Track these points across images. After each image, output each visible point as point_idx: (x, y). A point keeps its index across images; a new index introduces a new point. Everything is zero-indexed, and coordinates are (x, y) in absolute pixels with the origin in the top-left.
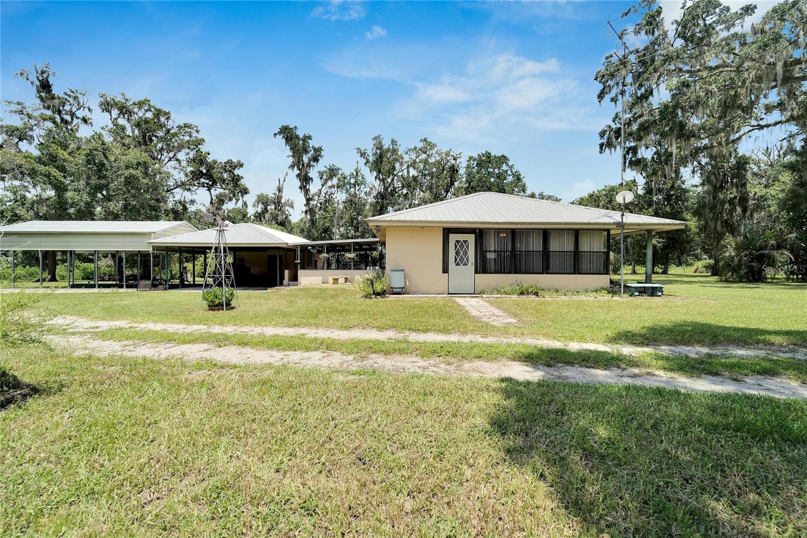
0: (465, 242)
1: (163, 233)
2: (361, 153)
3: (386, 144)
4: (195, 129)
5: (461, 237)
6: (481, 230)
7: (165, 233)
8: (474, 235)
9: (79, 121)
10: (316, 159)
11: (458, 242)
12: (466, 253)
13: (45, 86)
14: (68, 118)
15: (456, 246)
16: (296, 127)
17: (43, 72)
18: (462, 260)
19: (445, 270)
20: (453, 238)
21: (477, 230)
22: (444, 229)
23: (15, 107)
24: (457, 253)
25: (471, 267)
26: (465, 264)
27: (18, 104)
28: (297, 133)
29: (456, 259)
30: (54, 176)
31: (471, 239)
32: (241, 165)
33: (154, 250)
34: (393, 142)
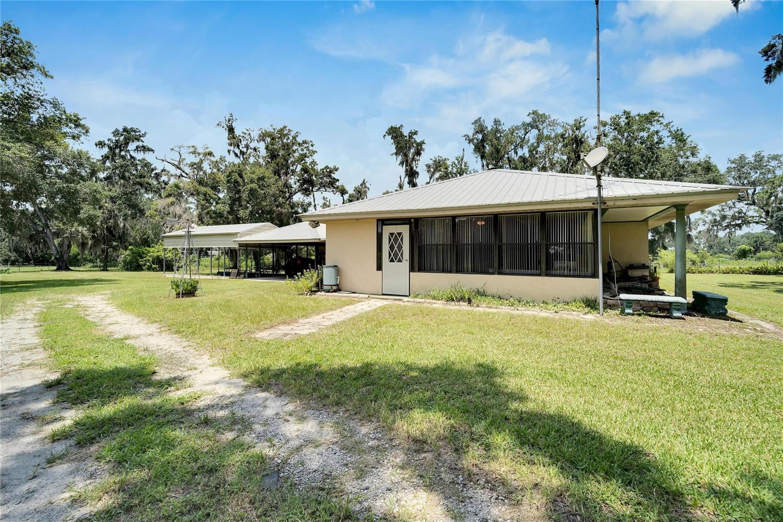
0: (400, 234)
1: (248, 233)
2: (469, 140)
3: (489, 125)
4: (310, 144)
5: (395, 229)
6: (417, 220)
7: (249, 233)
8: (408, 226)
9: (252, 150)
10: (418, 153)
11: (392, 234)
12: (400, 247)
13: (231, 130)
14: (245, 150)
15: (390, 240)
16: (401, 126)
17: (229, 121)
18: (396, 255)
19: (379, 267)
20: (387, 230)
21: (412, 220)
22: (378, 220)
23: (192, 150)
24: (392, 248)
25: (406, 264)
26: (400, 261)
27: (193, 147)
28: (403, 131)
29: (390, 255)
30: (209, 194)
31: (405, 230)
32: (337, 170)
33: (239, 246)
34: (497, 122)
